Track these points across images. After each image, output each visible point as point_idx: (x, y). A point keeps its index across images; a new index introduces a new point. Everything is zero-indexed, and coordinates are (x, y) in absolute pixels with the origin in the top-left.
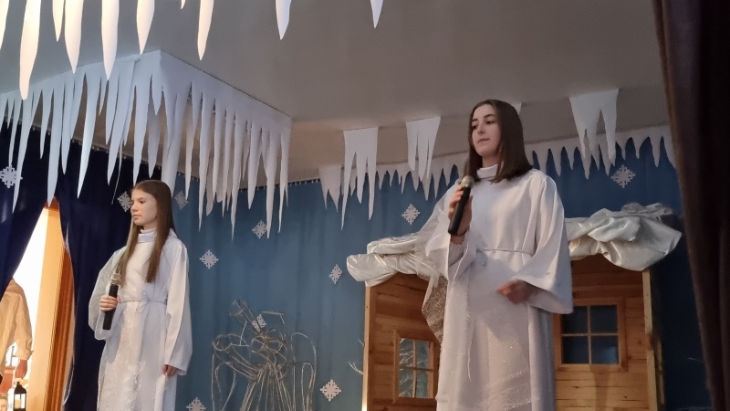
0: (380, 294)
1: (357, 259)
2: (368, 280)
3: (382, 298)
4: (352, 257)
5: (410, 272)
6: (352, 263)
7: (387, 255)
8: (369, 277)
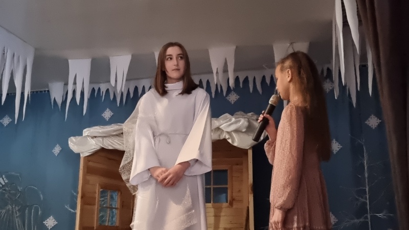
0: (89, 161)
1: (76, 139)
2: (82, 153)
3: (91, 164)
4: (72, 138)
5: (110, 148)
6: (72, 141)
7: (95, 137)
8: (83, 151)
